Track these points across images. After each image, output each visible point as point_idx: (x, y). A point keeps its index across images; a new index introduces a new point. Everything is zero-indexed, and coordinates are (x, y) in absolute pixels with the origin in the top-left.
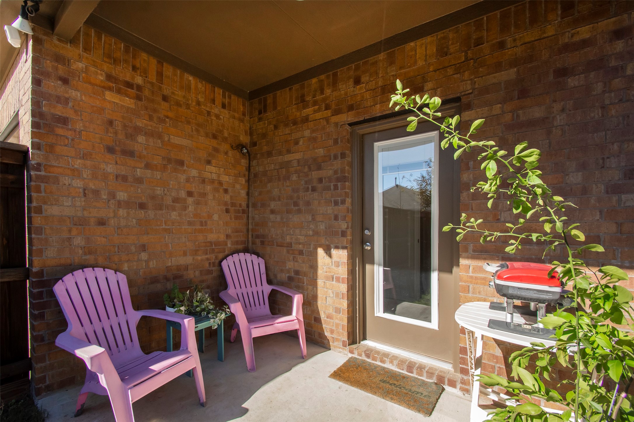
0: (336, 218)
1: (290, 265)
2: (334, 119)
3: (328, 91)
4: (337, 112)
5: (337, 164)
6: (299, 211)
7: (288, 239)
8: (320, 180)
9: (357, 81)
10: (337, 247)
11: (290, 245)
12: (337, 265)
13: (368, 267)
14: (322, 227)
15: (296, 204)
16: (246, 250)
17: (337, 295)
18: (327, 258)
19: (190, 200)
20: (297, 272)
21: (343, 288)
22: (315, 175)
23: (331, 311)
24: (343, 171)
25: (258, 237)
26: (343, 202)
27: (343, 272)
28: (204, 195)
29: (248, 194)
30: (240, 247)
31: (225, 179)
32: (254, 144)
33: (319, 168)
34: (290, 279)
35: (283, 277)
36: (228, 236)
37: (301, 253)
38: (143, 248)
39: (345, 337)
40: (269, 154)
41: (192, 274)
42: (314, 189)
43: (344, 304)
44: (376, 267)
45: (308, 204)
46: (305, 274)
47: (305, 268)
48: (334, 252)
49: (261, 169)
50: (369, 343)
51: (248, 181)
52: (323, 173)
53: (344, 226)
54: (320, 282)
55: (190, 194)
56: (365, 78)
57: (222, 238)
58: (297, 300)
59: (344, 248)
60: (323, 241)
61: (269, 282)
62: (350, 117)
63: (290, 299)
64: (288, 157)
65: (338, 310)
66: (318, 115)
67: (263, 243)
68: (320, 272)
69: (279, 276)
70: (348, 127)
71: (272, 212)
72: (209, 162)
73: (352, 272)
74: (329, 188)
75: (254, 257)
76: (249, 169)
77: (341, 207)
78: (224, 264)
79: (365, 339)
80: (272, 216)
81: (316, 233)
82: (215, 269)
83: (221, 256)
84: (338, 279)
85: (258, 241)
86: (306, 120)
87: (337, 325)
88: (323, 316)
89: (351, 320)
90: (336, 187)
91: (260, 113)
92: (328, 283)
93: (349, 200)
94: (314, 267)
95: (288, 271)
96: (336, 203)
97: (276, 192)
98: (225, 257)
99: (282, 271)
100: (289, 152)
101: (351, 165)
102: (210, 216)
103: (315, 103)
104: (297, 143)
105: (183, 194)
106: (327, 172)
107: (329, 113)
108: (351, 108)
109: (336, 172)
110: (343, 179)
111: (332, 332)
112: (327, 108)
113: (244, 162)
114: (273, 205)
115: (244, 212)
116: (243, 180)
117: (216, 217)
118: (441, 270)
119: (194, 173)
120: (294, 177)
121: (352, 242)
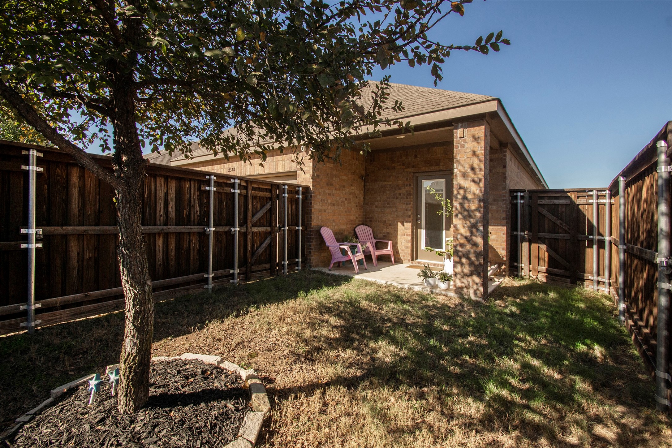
0: (407, 210)
1: (385, 230)
2: (406, 170)
3: (404, 158)
4: (407, 167)
5: (407, 188)
6: (390, 207)
7: (384, 219)
8: (400, 194)
9: (416, 157)
10: (407, 222)
11: (385, 221)
12: (407, 229)
13: (419, 230)
14: (400, 214)
15: (388, 204)
16: (363, 224)
17: (406, 241)
18: (402, 227)
19: (346, 202)
20: (388, 233)
21: (409, 238)
22: (398, 192)
23: (403, 248)
24: (410, 191)
25: (368, 218)
26: (410, 204)
27: (409, 232)
28: (350, 199)
29: (364, 198)
30: (361, 223)
31: (357, 192)
32: (368, 175)
33: (400, 189)
34: (385, 236)
35: (382, 235)
36: (357, 218)
37: (390, 225)
38: (334, 221)
39: (410, 258)
40: (375, 181)
41: (346, 233)
42: (397, 198)
43: (410, 244)
44: (422, 230)
45: (394, 204)
46: (392, 234)
47: (392, 231)
48: (405, 224)
49: (371, 187)
50: (419, 260)
51: (364, 192)
52: (401, 192)
53: (410, 213)
54: (399, 237)
55: (346, 199)
56: (419, 156)
57: (355, 219)
58: (390, 243)
59: (410, 222)
60: (401, 219)
61: (375, 238)
62: (413, 170)
63: (387, 244)
64: (385, 183)
65: (407, 247)
66: (399, 167)
67: (371, 221)
68: (399, 232)
69: (379, 236)
70: (412, 174)
71: (376, 207)
72: (352, 185)
73: (413, 232)
74: (403, 198)
75: (367, 227)
76: (364, 186)
77: (409, 206)
78: (356, 229)
79: (417, 259)
80: (376, 209)
81: (398, 216)
82: (353, 231)
83: (354, 226)
84: (407, 235)
85: (368, 220)
86: (394, 168)
87: (406, 253)
88: (400, 250)
89: (412, 251)
90: (407, 198)
91: (371, 161)
92: (403, 237)
93: (412, 203)
94: (396, 231)
95: (384, 233)
96: (407, 204)
97: (378, 198)
98: (356, 227)
99: (380, 233)
100: (385, 181)
101: (413, 189)
102: (351, 209)
103: (398, 162)
104: (389, 177)
105: (344, 199)
106: (403, 191)
107: (404, 167)
108: (413, 167)
109: (407, 191)
110: (410, 195)
111: (404, 256)
112: (403, 165)
113: (363, 183)
114: (377, 204)
115: (362, 207)
116: (362, 192)
117: (353, 209)
118: (446, 230)
119: (347, 190)
120: (388, 192)
121: (413, 220)
